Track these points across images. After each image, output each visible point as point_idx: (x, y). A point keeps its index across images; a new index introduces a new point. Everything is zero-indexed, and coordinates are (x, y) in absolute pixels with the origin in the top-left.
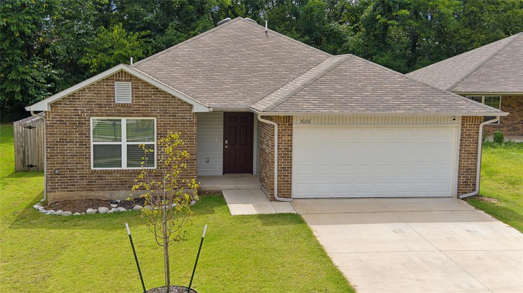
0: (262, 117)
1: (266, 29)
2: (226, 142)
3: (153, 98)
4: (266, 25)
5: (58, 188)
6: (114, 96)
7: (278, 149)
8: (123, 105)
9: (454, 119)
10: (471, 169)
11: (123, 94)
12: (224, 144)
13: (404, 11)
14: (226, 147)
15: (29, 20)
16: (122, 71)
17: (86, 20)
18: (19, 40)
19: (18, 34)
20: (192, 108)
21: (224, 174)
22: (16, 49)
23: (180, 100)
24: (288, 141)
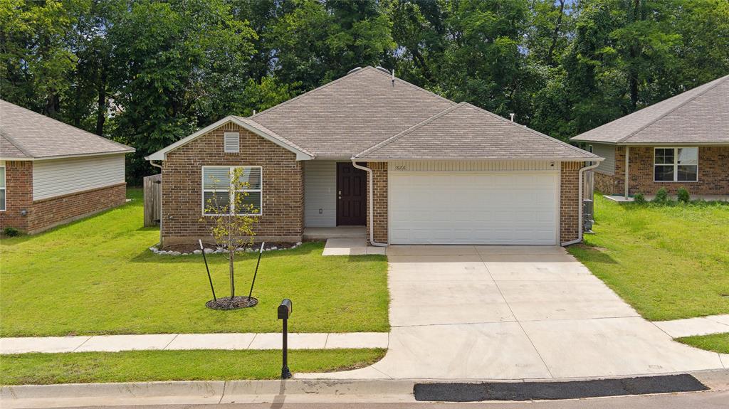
0: (357, 163)
1: (393, 78)
2: (340, 193)
3: (259, 147)
4: (393, 74)
5: (172, 233)
6: (223, 146)
7: (374, 194)
8: (231, 155)
9: (552, 165)
10: (572, 216)
11: (232, 144)
12: (338, 195)
13: (608, 48)
14: (340, 198)
15: (173, 75)
16: (231, 123)
17: (235, 72)
18: (163, 96)
19: (161, 90)
20: (295, 156)
21: (337, 225)
22: (160, 105)
23: (284, 149)
24: (384, 186)
